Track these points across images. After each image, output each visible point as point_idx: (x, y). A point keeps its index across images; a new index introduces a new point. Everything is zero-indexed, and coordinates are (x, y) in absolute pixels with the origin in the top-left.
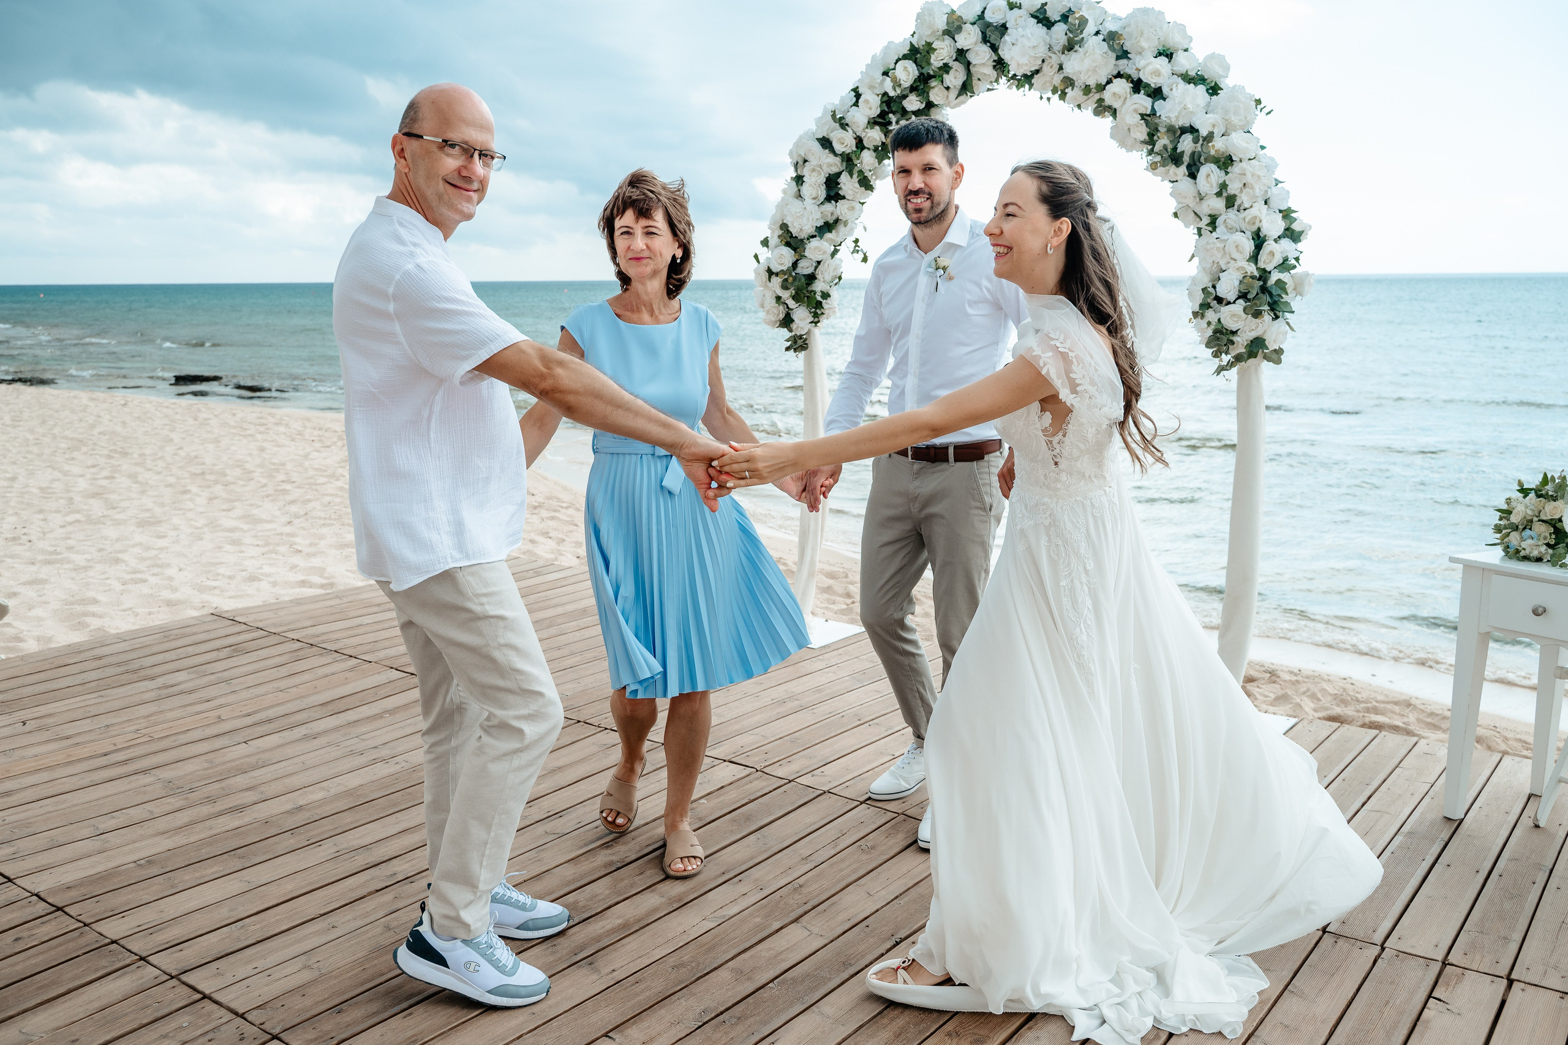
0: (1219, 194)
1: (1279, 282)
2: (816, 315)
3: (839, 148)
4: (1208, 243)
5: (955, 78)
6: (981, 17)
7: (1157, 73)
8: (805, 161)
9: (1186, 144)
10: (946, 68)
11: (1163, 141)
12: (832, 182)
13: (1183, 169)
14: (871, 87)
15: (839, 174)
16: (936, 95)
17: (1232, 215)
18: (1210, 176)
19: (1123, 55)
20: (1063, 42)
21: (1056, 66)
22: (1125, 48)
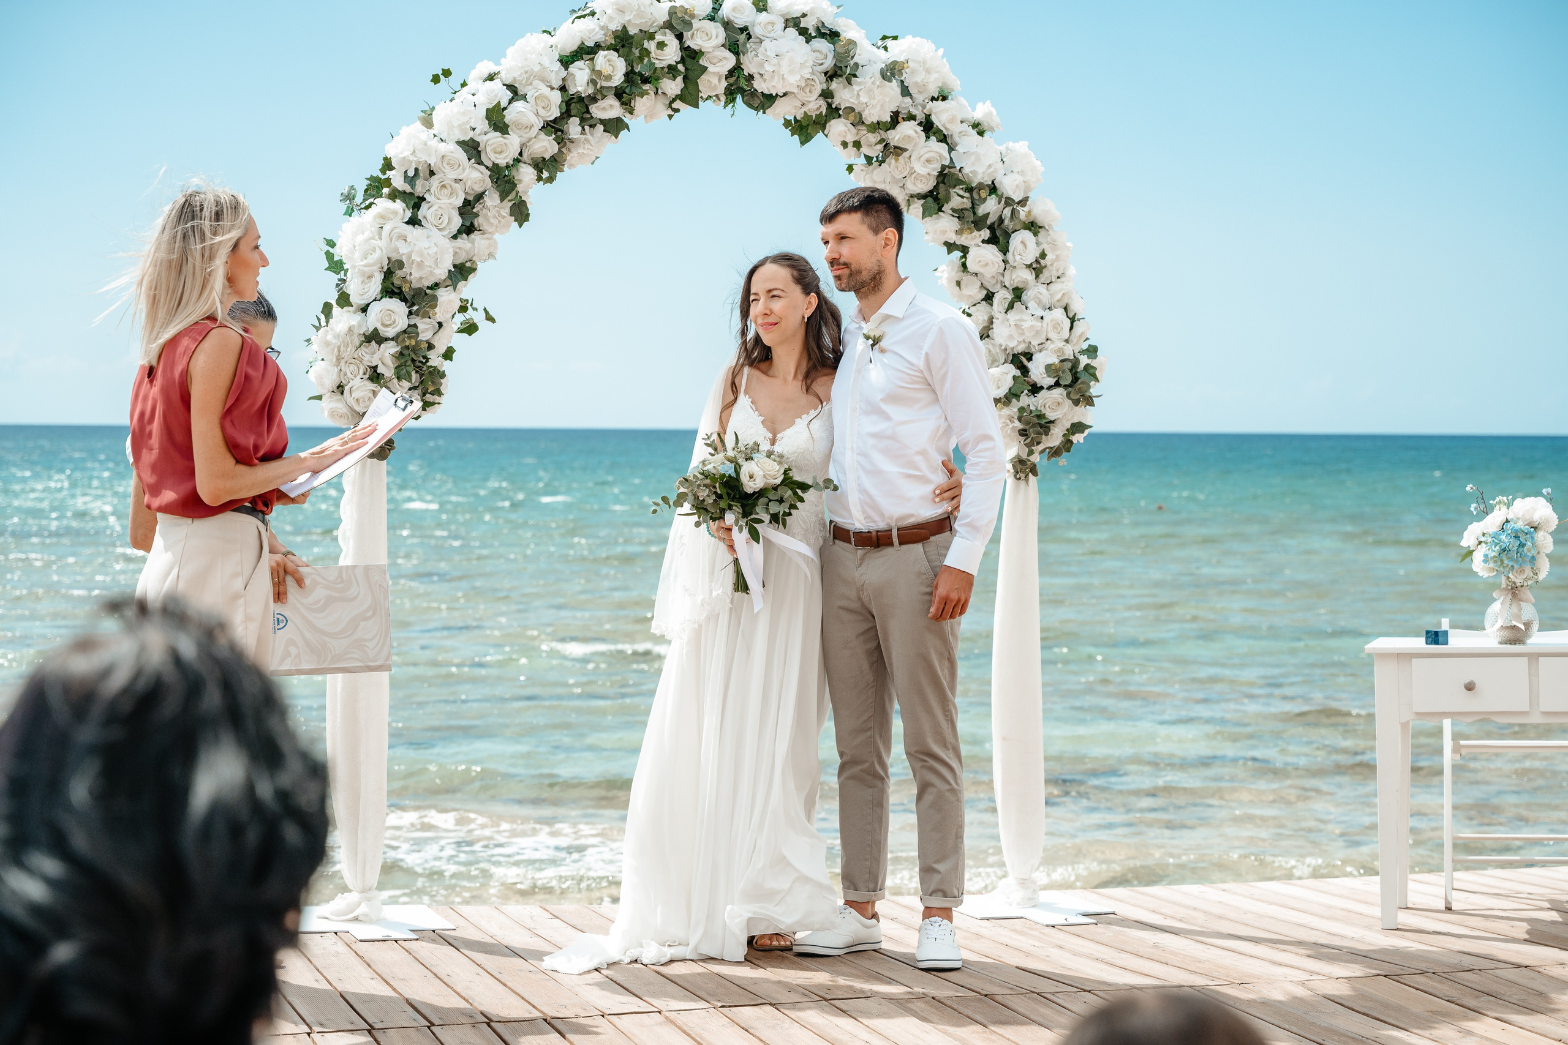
0: (1029, 266)
1: (1087, 367)
2: (426, 405)
3: (491, 156)
4: (1022, 320)
5: (673, 87)
6: (715, 10)
7: (952, 120)
8: (432, 173)
9: (990, 207)
10: (672, 70)
11: (958, 199)
12: (468, 208)
13: (986, 234)
14: (543, 80)
15: (480, 197)
16: (641, 104)
17: (1042, 289)
18: (1023, 245)
19: (905, 91)
20: (829, 63)
21: (818, 91)
22: (906, 84)
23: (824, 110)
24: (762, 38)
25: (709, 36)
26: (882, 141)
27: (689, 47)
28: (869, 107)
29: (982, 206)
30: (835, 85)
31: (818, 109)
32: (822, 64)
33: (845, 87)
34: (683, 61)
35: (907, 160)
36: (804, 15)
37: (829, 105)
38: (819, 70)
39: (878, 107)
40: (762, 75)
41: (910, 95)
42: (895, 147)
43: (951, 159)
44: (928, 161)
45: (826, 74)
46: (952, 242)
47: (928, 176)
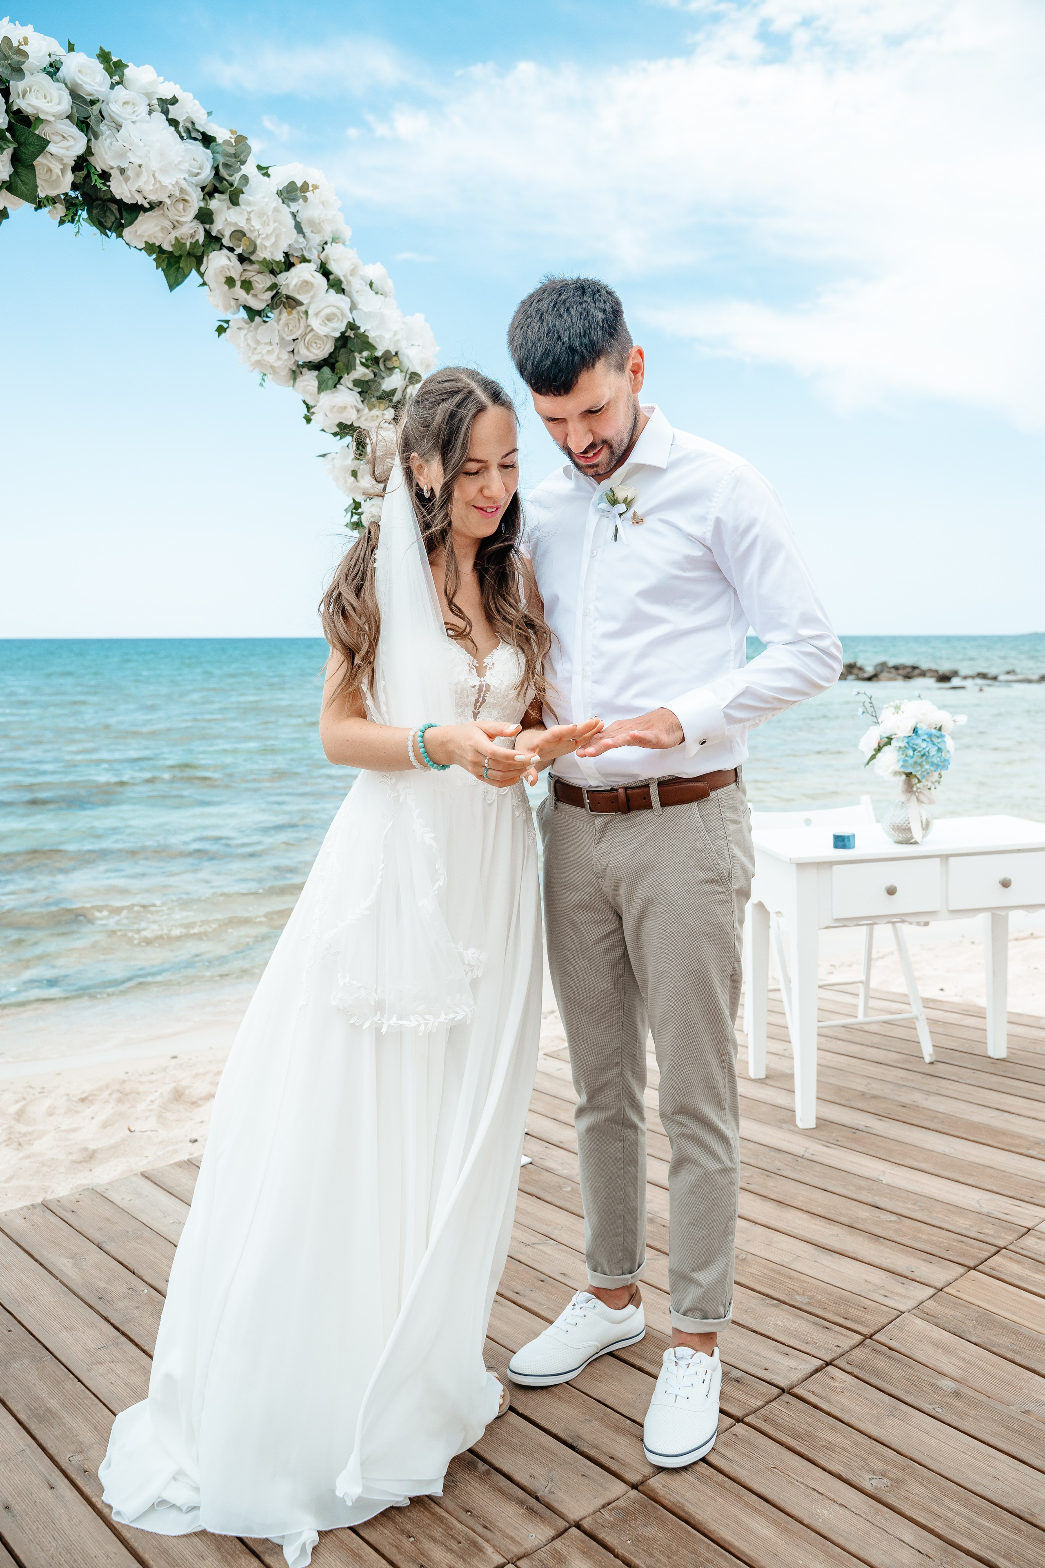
7: (354, 271)
11: (362, 369)
19: (298, 228)
20: (206, 175)
21: (194, 211)
22: (298, 219)
23: (201, 236)
24: (120, 120)
25: (48, 99)
26: (274, 286)
27: (19, 111)
28: (261, 237)
29: (387, 380)
30: (217, 203)
31: (192, 236)
32: (198, 174)
33: (229, 208)
34: (11, 128)
35: (302, 315)
36: (174, 101)
37: (207, 233)
38: (194, 182)
39: (272, 240)
40: (122, 171)
41: (303, 233)
42: (288, 297)
43: (354, 319)
44: (329, 318)
45: (203, 189)
46: (349, 423)
47: (325, 338)
